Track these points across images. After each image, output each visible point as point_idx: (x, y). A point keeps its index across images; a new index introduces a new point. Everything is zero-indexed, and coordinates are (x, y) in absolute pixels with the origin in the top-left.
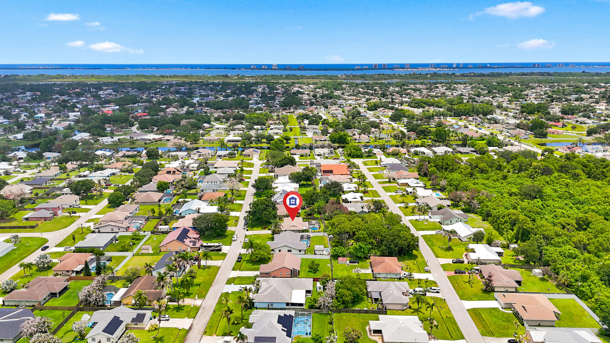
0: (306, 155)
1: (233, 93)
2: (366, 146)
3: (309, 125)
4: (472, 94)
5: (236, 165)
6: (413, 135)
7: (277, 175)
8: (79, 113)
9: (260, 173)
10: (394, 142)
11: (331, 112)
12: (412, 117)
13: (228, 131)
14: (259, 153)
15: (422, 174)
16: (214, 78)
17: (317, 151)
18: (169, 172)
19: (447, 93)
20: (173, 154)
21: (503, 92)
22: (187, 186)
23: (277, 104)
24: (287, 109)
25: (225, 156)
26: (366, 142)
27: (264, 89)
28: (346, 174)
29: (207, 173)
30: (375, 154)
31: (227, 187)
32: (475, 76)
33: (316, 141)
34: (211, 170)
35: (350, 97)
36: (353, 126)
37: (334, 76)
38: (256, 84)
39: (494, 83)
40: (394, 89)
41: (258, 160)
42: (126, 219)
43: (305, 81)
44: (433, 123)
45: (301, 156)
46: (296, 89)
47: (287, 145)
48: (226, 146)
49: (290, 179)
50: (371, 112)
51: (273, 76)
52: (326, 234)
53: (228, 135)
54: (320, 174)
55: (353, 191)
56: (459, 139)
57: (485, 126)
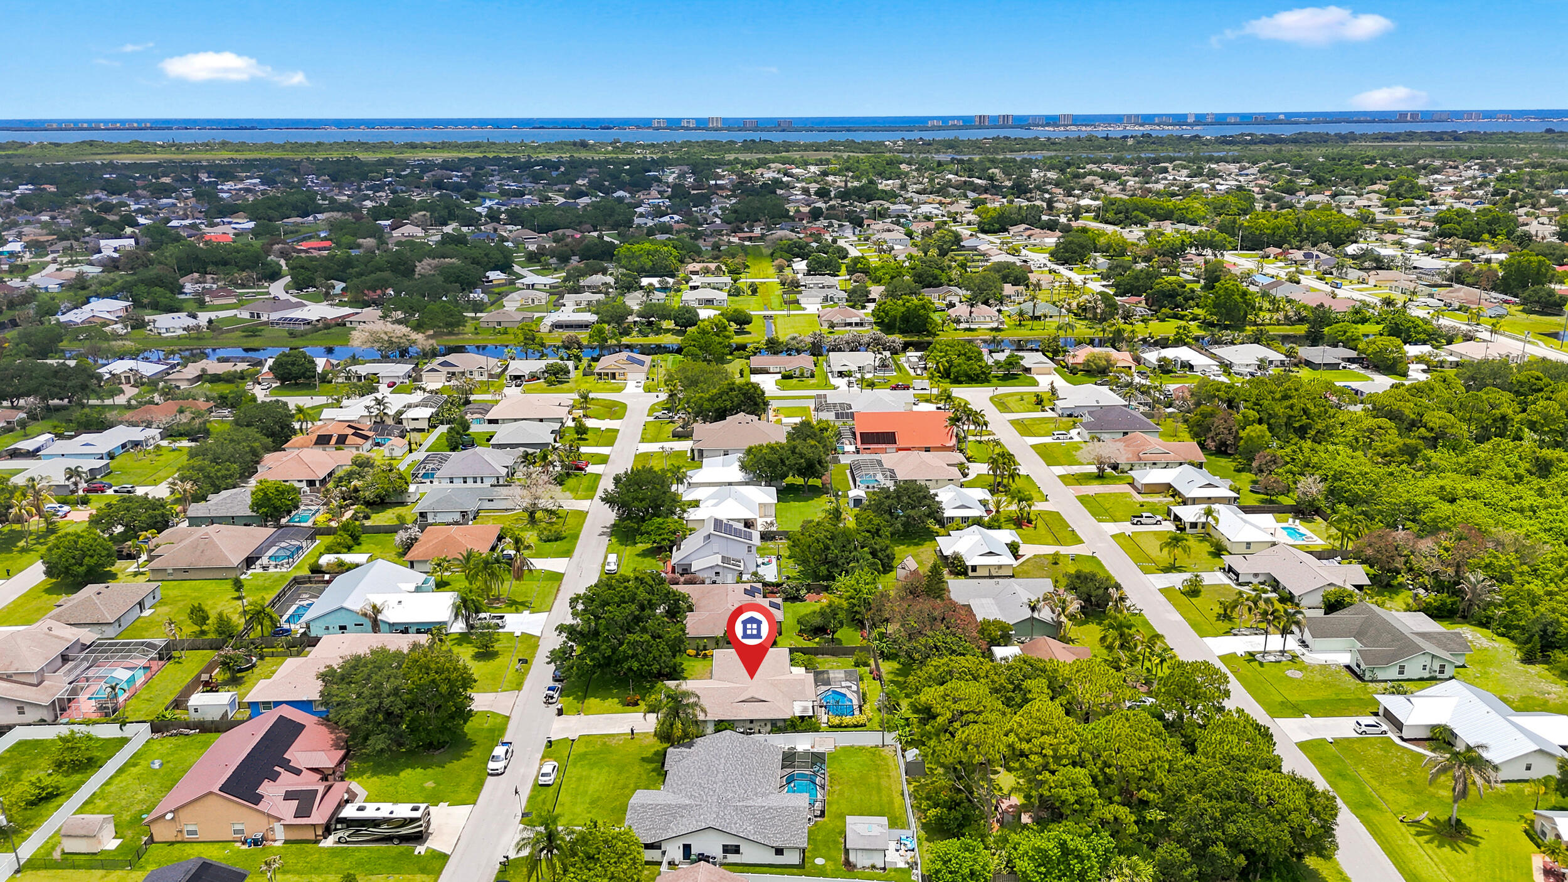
0: (802, 375)
1: (596, 186)
2: (995, 345)
3: (808, 274)
4: (1268, 187)
5: (562, 413)
6: (1138, 305)
7: (701, 452)
8: (132, 241)
9: (643, 440)
10: (1082, 329)
11: (874, 238)
12: (1115, 251)
13: (557, 294)
14: (646, 368)
15: (1211, 445)
16: (550, 148)
17: (839, 360)
18: (323, 440)
19: (1196, 186)
20: (363, 370)
21: (1359, 181)
22: (369, 495)
23: (716, 215)
24: (742, 231)
25: (534, 377)
26: (992, 329)
27: (682, 176)
28: (944, 448)
29: (460, 440)
30: (1027, 370)
31: (516, 498)
32: (1255, 144)
33: (832, 326)
34: (475, 428)
35: (923, 197)
36: (944, 279)
37: (873, 144)
38: (662, 164)
39: (1321, 160)
40: (1045, 175)
41: (641, 390)
42: (65, 658)
43: (796, 156)
44: (1188, 270)
45: (784, 377)
46: (769, 175)
47: (738, 340)
48: (543, 345)
49: (743, 467)
50: (991, 238)
51: (710, 143)
52: (890, 738)
53: (558, 306)
54: (852, 448)
55: (978, 522)
56: (1287, 317)
57: (1350, 277)
